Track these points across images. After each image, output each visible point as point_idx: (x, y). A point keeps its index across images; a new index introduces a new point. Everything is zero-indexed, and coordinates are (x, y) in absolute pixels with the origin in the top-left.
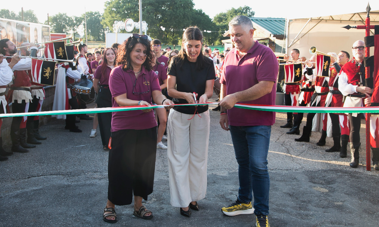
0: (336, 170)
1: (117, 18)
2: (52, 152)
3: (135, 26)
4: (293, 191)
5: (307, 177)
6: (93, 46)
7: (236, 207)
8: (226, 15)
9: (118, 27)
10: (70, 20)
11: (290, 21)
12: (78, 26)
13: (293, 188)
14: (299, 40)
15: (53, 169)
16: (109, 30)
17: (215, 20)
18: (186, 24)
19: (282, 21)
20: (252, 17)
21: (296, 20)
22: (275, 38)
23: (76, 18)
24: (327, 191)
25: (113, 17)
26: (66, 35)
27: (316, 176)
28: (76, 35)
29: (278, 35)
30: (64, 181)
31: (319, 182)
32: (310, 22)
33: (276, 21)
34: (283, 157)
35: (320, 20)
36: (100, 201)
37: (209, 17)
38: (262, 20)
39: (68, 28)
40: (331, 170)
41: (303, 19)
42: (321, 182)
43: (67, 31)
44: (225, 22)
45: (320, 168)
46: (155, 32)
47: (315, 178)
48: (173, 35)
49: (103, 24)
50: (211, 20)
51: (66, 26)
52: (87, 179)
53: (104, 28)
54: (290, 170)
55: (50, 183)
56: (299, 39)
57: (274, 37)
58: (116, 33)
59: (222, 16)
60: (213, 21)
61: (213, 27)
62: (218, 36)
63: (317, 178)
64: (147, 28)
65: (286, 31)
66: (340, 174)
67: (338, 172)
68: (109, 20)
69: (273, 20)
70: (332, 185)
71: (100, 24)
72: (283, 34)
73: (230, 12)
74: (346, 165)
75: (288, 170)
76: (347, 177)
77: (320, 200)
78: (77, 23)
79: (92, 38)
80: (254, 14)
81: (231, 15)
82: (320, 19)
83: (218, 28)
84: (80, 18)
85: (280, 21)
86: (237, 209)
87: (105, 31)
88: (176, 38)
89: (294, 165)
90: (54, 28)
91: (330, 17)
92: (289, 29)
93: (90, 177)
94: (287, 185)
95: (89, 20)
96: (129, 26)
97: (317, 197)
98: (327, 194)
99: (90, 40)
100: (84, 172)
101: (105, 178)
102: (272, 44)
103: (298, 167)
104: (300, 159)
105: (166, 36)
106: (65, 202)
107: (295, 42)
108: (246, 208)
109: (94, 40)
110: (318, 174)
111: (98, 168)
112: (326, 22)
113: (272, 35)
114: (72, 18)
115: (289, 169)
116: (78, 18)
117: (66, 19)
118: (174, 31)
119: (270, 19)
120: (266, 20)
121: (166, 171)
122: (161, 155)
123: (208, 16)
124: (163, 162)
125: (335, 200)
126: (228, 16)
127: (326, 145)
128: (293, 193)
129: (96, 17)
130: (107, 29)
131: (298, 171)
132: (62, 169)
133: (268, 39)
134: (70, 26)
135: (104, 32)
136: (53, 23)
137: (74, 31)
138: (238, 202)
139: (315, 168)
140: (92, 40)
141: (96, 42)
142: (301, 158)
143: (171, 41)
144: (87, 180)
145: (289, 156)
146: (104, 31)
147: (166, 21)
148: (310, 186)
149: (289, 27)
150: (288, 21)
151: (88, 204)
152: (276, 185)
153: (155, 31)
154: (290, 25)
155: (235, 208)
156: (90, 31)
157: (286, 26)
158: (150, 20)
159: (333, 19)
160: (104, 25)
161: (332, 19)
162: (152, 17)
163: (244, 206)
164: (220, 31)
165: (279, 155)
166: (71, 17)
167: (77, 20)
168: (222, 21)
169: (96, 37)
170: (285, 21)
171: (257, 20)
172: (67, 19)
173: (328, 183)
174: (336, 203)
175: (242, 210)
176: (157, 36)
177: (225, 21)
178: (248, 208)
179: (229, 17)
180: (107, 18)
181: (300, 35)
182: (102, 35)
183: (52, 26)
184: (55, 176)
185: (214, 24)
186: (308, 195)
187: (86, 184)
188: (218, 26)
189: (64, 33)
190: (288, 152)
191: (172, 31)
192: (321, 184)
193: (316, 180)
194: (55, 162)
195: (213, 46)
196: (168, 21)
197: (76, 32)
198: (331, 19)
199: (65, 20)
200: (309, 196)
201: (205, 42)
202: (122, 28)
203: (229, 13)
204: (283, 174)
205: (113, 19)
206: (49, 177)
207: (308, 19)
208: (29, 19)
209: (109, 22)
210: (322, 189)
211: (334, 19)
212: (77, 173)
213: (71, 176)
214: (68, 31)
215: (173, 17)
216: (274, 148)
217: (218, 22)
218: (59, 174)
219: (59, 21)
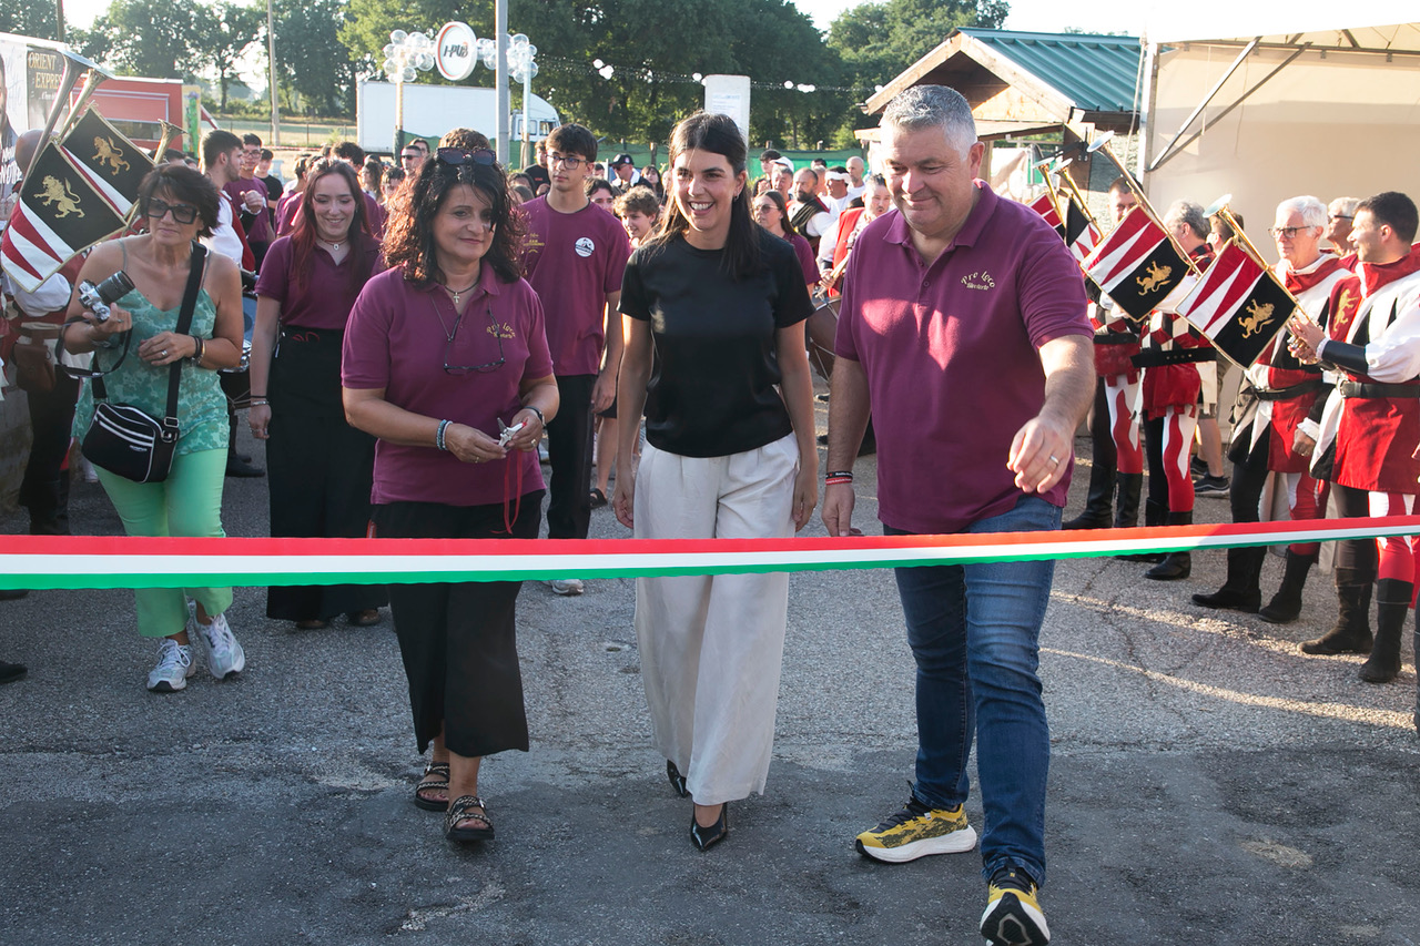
0: (1347, 750)
1: (408, 15)
2: (54, 633)
3: (479, 55)
4: (1147, 859)
5: (1214, 784)
6: (305, 135)
7: (912, 828)
8: (886, 16)
9: (408, 57)
10: (206, 21)
11: (1161, 48)
12: (240, 46)
13: (1148, 842)
14: (1197, 140)
15: (45, 721)
16: (376, 70)
17: (837, 35)
18: (708, 49)
19: (1125, 50)
20: (997, 27)
21: (1187, 45)
22: (1093, 125)
23: (232, 13)
24: (1307, 859)
25: (391, 13)
26: (184, 87)
27: (1253, 779)
28: (230, 85)
29: (1106, 113)
30: (85, 786)
31: (1270, 813)
32: (1250, 58)
33: (1097, 47)
34: (1108, 677)
35: (1295, 49)
36: (234, 895)
37: (810, 23)
38: (1035, 44)
39: (197, 55)
40: (1324, 751)
41: (1221, 42)
42: (1276, 811)
43: (191, 69)
44: (879, 44)
45: (1275, 737)
46: (576, 85)
47: (1249, 790)
48: (653, 100)
49: (350, 42)
50: (821, 35)
51: (188, 44)
52: (195, 774)
53: (352, 59)
54: (1138, 744)
55: (16, 791)
56: (1198, 134)
57: (1085, 120)
58: (399, 85)
59: (869, 18)
60: (826, 42)
61: (827, 66)
62: (847, 107)
63: (1260, 792)
64: (533, 66)
65: (1140, 95)
66: (1364, 770)
67: (1359, 763)
68: (373, 27)
69: (1084, 44)
70: (1328, 832)
71: (334, 40)
72: (1126, 108)
73: (902, 5)
74: (1395, 726)
75: (1129, 745)
76: (1397, 786)
77: (1273, 912)
78: (234, 35)
79: (300, 102)
80: (1003, 15)
81: (907, 14)
82: (1299, 42)
83: (846, 73)
84: (250, 12)
85: (1118, 48)
86: (915, 833)
87: (357, 75)
88: (667, 113)
89: (1157, 722)
90: (132, 53)
91: (1343, 36)
92: (1154, 87)
93: (210, 765)
94: (1118, 826)
95: (287, 21)
96: (455, 54)
97: (1259, 892)
98: (1303, 879)
99: (294, 109)
100: (186, 740)
101: (279, 768)
102: (1079, 150)
103: (1173, 732)
104: (1185, 691)
105: (624, 103)
106: (68, 901)
107: (1178, 144)
108: (946, 828)
109: (309, 112)
110: (1267, 771)
111: (256, 721)
112: (1323, 56)
113: (1079, 114)
114: (212, 13)
115: (1134, 739)
116: (240, 11)
117: (187, 14)
118: (655, 82)
119: (1074, 40)
120: (1055, 45)
121: (568, 739)
122: (553, 656)
123: (808, 16)
124: (558, 691)
125: (1342, 913)
126: (894, 19)
127: (1303, 621)
128: (1149, 870)
129: (318, 8)
130: (365, 63)
131: (1173, 753)
132: (87, 720)
133: (1058, 128)
134: (205, 46)
135: (354, 78)
136: (132, 29)
137: (223, 70)
138: (916, 809)
139: (1252, 738)
140: (301, 111)
141: (319, 120)
142: (1187, 683)
143: (643, 127)
144: (193, 779)
145: (1133, 676)
146: (353, 75)
147: (621, 38)
148: (1229, 836)
149: (1155, 76)
150: (1152, 50)
151: (175, 913)
152: (1067, 826)
153: (575, 81)
154: (1160, 71)
155: (907, 832)
156: (293, 73)
157: (1142, 72)
158: (552, 30)
159: (1355, 46)
160: (356, 48)
161: (1351, 46)
162: (562, 19)
163: (941, 820)
164: (856, 88)
165: (1089, 667)
166: (208, 8)
167: (234, 21)
168: (868, 43)
169: (321, 100)
170: (1138, 49)
171: (1014, 43)
172: (193, 13)
173: (1313, 815)
174: (1347, 930)
175: (935, 836)
176: (583, 104)
177: (882, 41)
178: (955, 826)
179: (897, 27)
180: (366, 14)
181: (1204, 113)
182: (344, 88)
183: (126, 42)
184: (47, 757)
185: (833, 56)
186: (1218, 880)
187: (184, 804)
188: (849, 65)
189: (177, 75)
190: (1131, 654)
191: (650, 81)
192: (1279, 820)
193: (1257, 802)
194: (59, 686)
195: (821, 151)
196: (631, 36)
197: (233, 75)
198: (1346, 43)
199: (182, 17)
200: (1223, 888)
201: (792, 132)
202: (422, 61)
203: (897, 8)
204: (1105, 768)
205: (391, 19)
206: (16, 758)
207: (1246, 44)
208: (24, 9)
209: (375, 32)
210: (1282, 850)
211: (1362, 45)
212: (154, 743)
213: (124, 757)
214: (196, 66)
215: (654, 21)
216: (1067, 632)
217: (850, 46)
218: (69, 748)
219: (156, 25)
